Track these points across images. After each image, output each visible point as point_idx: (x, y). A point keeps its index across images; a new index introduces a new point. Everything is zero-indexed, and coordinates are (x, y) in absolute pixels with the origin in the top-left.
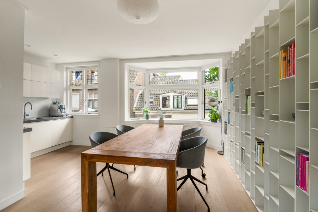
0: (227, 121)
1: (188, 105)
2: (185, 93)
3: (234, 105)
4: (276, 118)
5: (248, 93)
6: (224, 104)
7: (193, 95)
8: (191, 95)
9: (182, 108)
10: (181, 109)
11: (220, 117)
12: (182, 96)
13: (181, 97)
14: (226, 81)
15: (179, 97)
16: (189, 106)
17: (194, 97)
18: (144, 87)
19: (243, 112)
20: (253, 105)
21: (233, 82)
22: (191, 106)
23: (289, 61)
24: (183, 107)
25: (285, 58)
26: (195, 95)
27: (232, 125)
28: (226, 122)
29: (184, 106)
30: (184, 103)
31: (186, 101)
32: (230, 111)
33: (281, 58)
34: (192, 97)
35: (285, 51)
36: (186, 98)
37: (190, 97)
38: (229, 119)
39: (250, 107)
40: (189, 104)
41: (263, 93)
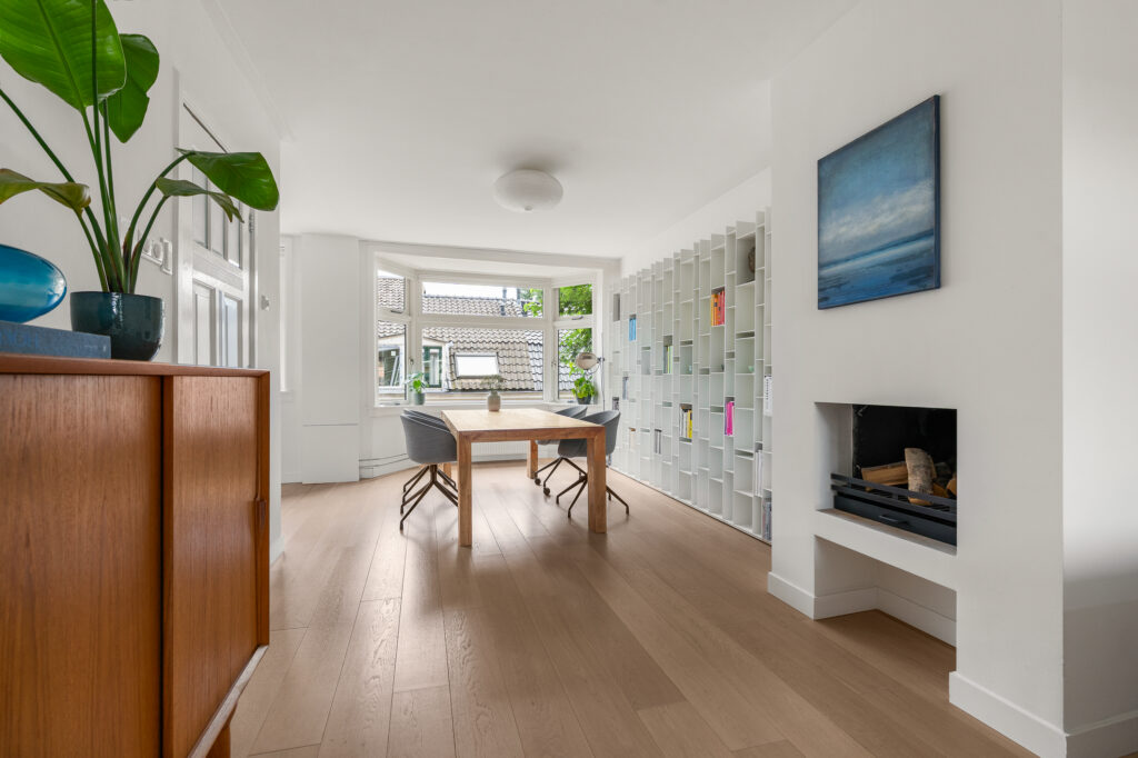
0: (620, 395)
1: (459, 378)
2: (446, 340)
3: (639, 362)
4: (706, 372)
5: (668, 341)
6: (610, 364)
7: (472, 345)
8: (466, 345)
9: (440, 386)
10: (437, 390)
11: (596, 394)
12: (440, 348)
13: (437, 351)
14: (617, 316)
15: (432, 351)
16: (463, 381)
17: (476, 353)
18: (406, 319)
19: (659, 373)
20: (676, 359)
21: (636, 322)
22: (470, 381)
23: (719, 307)
24: (444, 383)
25: (716, 304)
26: (479, 345)
27: (634, 401)
28: (616, 400)
29: (447, 380)
30: (446, 369)
31: (453, 364)
32: (629, 375)
33: (712, 304)
34: (470, 353)
35: (716, 297)
36: (452, 356)
37: (462, 353)
38: (624, 391)
39: (671, 363)
40: (461, 372)
41: (691, 342)
